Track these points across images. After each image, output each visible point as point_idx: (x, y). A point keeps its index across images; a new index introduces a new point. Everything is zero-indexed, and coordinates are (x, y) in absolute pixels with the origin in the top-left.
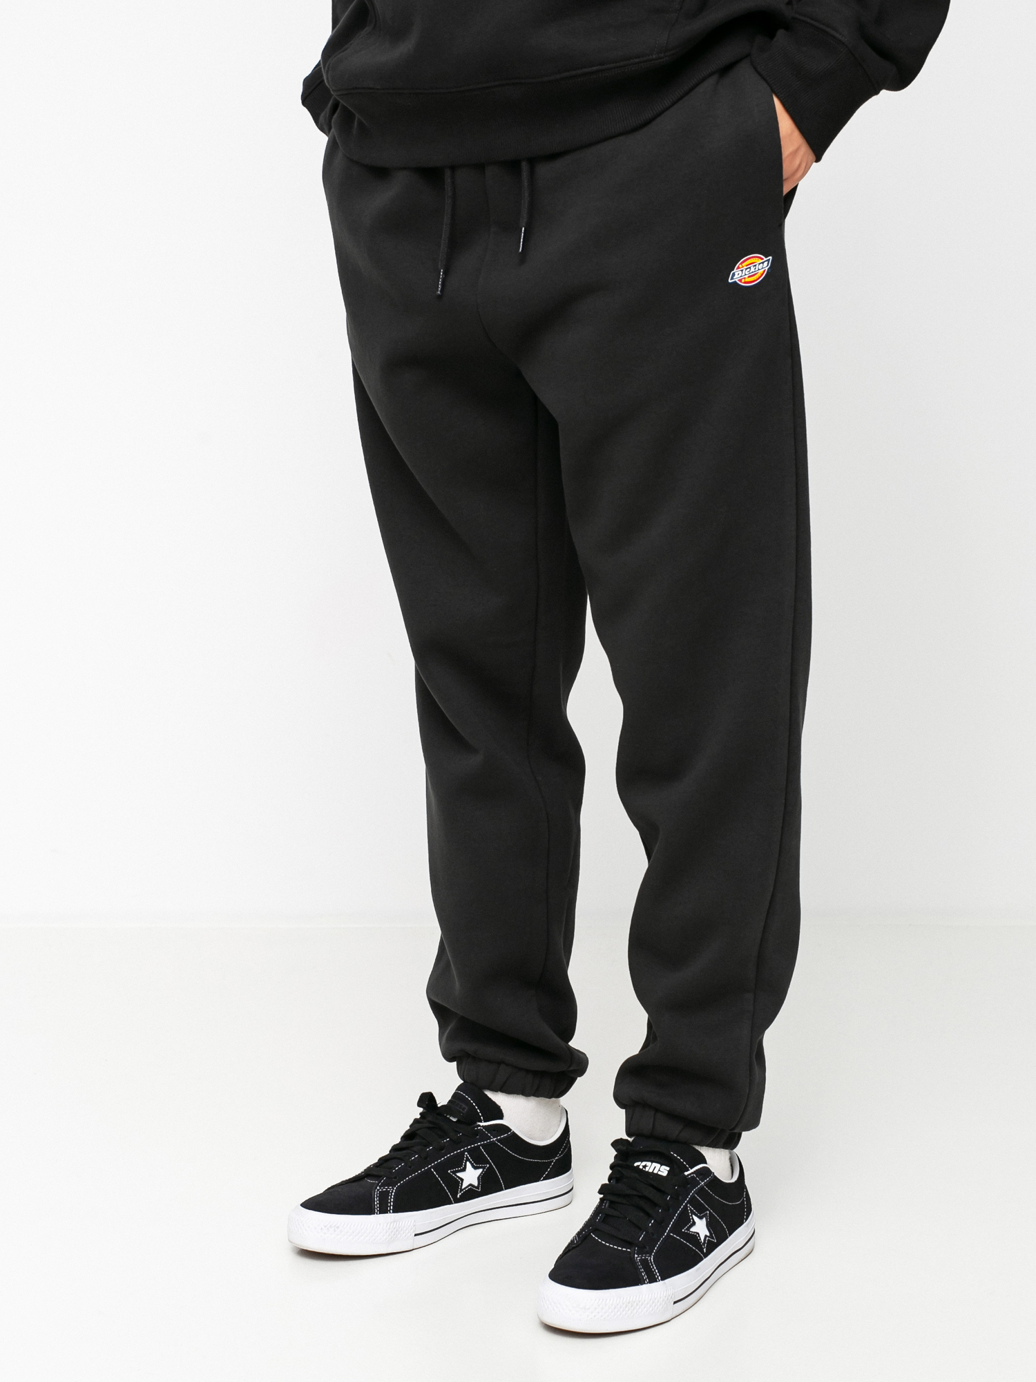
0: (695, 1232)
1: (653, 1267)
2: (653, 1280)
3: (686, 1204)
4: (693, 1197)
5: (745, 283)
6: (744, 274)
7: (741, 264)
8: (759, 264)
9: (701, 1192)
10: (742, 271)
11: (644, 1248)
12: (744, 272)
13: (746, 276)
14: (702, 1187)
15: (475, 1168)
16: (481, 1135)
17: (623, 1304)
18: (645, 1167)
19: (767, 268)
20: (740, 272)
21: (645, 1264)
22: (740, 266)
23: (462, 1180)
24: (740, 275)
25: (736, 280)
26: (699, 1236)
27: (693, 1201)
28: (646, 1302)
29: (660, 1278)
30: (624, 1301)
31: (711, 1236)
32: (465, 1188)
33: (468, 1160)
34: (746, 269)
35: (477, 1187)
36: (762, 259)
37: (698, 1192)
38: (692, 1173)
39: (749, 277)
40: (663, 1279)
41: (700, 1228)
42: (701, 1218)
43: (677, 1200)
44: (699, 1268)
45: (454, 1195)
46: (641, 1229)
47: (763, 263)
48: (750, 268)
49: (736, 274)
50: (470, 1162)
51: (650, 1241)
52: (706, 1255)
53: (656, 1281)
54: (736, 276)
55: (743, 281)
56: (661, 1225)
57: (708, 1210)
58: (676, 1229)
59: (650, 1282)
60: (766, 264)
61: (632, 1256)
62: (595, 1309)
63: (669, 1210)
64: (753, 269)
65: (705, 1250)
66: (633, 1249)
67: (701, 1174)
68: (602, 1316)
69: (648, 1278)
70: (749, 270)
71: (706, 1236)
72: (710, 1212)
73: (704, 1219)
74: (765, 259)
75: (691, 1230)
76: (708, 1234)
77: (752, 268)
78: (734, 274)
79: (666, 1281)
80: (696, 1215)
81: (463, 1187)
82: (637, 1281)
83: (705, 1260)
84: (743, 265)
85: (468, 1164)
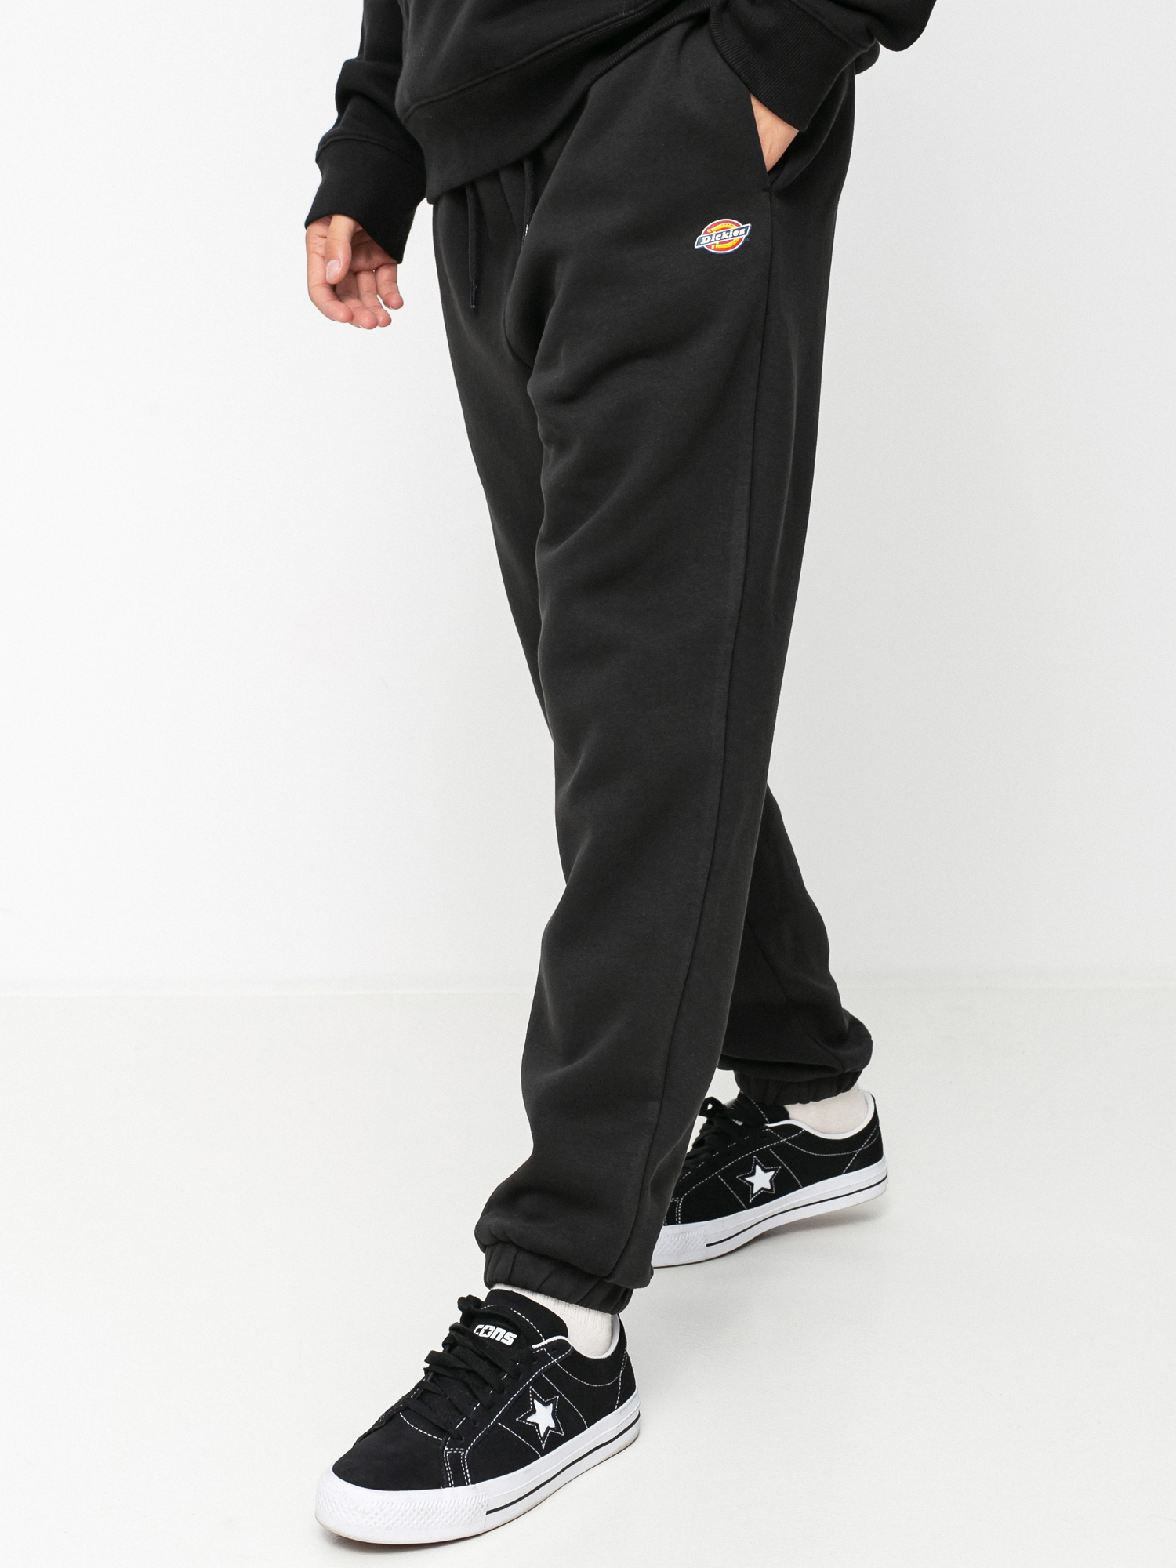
0: (533, 1423)
1: (465, 1466)
2: (460, 1482)
3: (528, 1386)
4: (539, 1377)
5: (715, 249)
6: (713, 240)
7: (710, 228)
8: (734, 230)
9: (552, 1371)
10: (711, 236)
11: (458, 1440)
12: (713, 237)
13: (717, 243)
14: (554, 1365)
15: (765, 1171)
16: (770, 1137)
17: (414, 1510)
18: (487, 1331)
19: (744, 236)
20: (709, 238)
21: (455, 1460)
22: (709, 231)
23: (752, 1185)
24: (708, 241)
25: (704, 246)
26: (538, 1428)
27: (538, 1383)
28: (445, 1510)
29: (469, 1480)
30: (416, 1507)
31: (557, 1428)
32: (757, 1193)
33: (757, 1163)
34: (716, 234)
35: (771, 1190)
36: (739, 225)
37: (546, 1372)
38: (542, 1347)
39: (720, 243)
40: (473, 1483)
41: (543, 1417)
42: (545, 1404)
43: (517, 1378)
44: (530, 1470)
45: (746, 1200)
46: (462, 1414)
47: (739, 230)
48: (721, 233)
49: (704, 239)
50: (760, 1166)
51: (470, 1429)
52: (544, 1453)
53: (465, 1485)
54: (704, 241)
55: (713, 247)
56: (489, 1410)
57: (558, 1394)
58: (507, 1418)
59: (456, 1485)
60: (742, 231)
61: (441, 1448)
62: (376, 1514)
63: (503, 1392)
64: (725, 235)
65: (543, 1446)
66: (445, 1438)
67: (554, 1349)
68: (384, 1524)
69: (454, 1479)
70: (720, 235)
71: (548, 1428)
72: (561, 1396)
73: (551, 1405)
74: (742, 226)
75: (528, 1419)
76: (553, 1425)
77: (724, 233)
78: (701, 239)
79: (478, 1484)
80: (539, 1400)
81: (754, 1192)
82: (438, 1483)
83: (541, 1459)
84: (712, 229)
85: (758, 1167)
